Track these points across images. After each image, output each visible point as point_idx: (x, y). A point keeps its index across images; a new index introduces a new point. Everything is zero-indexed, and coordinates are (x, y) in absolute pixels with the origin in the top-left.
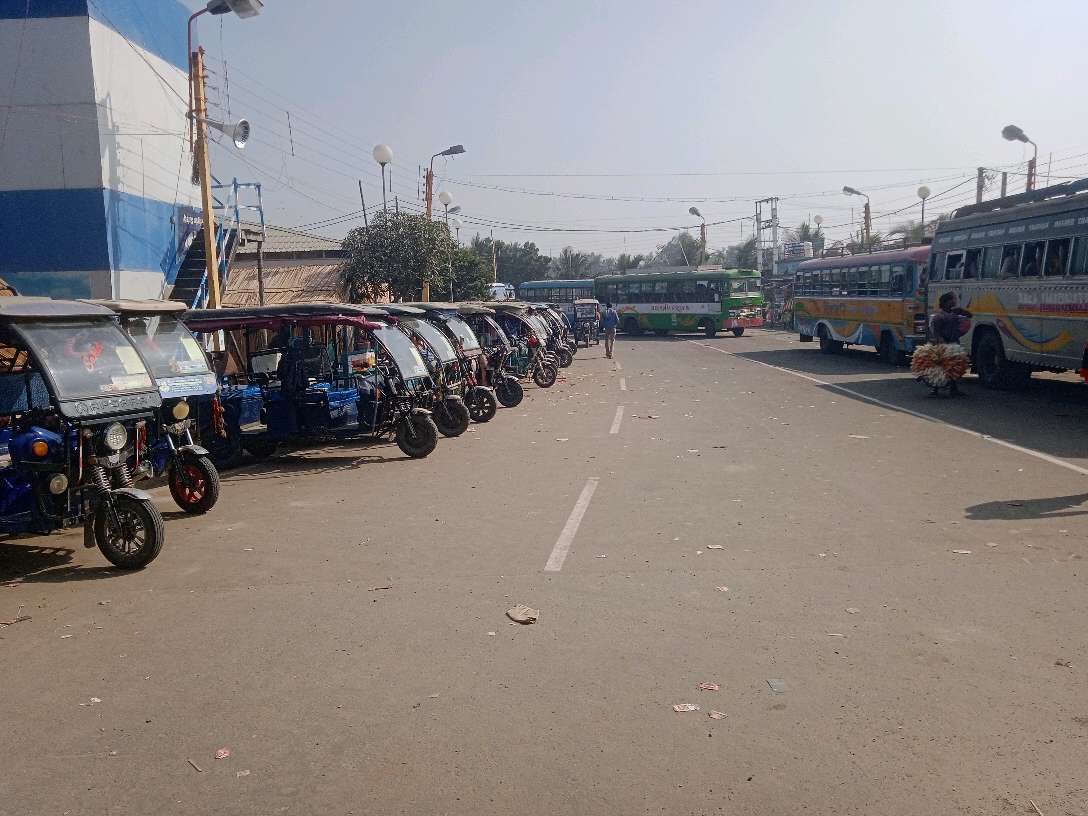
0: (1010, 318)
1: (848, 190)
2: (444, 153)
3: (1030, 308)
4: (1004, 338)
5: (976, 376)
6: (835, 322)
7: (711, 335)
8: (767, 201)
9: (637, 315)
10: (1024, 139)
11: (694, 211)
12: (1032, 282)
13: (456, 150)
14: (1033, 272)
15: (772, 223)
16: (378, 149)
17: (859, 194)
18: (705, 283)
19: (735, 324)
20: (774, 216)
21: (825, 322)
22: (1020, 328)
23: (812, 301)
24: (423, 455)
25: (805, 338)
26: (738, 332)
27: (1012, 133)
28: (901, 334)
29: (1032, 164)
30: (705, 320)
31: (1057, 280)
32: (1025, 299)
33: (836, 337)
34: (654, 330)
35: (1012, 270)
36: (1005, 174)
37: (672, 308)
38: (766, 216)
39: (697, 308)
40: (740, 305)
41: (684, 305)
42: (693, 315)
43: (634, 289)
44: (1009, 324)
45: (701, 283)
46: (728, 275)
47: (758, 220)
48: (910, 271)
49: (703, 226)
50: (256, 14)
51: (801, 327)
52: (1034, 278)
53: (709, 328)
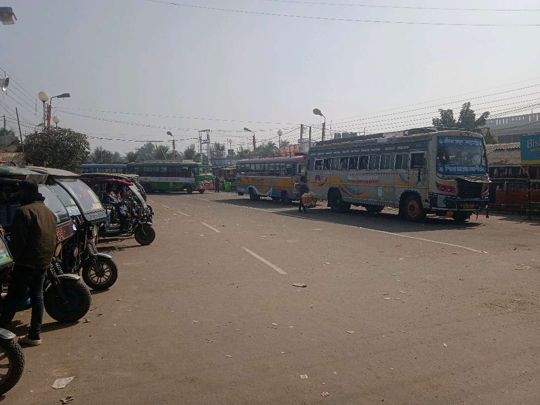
0: (344, 185)
1: (246, 129)
2: (58, 97)
3: (353, 181)
4: (342, 192)
5: (330, 208)
6: (259, 187)
7: (190, 192)
8: (204, 131)
9: (151, 182)
10: (321, 115)
11: (169, 133)
12: (353, 172)
13: (67, 95)
14: (354, 168)
15: (207, 141)
16: (41, 94)
17: (250, 131)
18: (187, 168)
19: (201, 187)
20: (208, 138)
21: (253, 187)
22: (349, 189)
23: (245, 178)
24: (148, 244)
25: (241, 194)
26: (202, 191)
27: (317, 112)
28: (291, 192)
29: (324, 125)
30: (186, 185)
31: (364, 171)
32: (350, 178)
33: (258, 193)
34: (159, 190)
35: (345, 167)
36: (310, 127)
37: (170, 180)
38: (204, 138)
39: (183, 180)
40: (203, 179)
41: (176, 178)
42: (180, 183)
43: (148, 169)
44: (343, 187)
45: (185, 168)
46: (198, 165)
47: (201, 140)
48: (294, 166)
49: (174, 141)
50: (13, 23)
51: (239, 189)
52: (354, 170)
53: (190, 189)
